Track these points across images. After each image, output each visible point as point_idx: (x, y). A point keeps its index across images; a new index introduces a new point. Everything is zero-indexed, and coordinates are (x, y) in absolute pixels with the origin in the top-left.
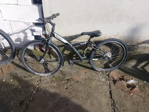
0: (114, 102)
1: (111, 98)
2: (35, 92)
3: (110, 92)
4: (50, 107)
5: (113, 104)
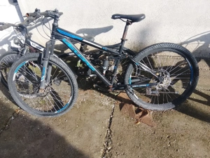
0: (111, 133)
1: (109, 128)
2: (13, 118)
3: (111, 119)
5: (109, 137)
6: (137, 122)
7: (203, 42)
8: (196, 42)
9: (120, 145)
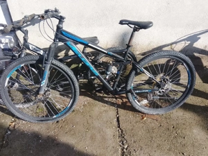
0: (122, 132)
1: (119, 127)
2: (9, 132)
3: (118, 118)
4: (33, 151)
5: (122, 136)
6: (143, 118)
7: (189, 42)
8: (183, 42)
9: (135, 142)
